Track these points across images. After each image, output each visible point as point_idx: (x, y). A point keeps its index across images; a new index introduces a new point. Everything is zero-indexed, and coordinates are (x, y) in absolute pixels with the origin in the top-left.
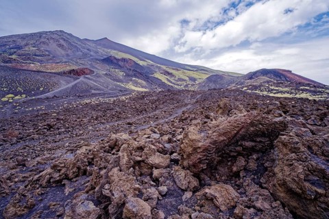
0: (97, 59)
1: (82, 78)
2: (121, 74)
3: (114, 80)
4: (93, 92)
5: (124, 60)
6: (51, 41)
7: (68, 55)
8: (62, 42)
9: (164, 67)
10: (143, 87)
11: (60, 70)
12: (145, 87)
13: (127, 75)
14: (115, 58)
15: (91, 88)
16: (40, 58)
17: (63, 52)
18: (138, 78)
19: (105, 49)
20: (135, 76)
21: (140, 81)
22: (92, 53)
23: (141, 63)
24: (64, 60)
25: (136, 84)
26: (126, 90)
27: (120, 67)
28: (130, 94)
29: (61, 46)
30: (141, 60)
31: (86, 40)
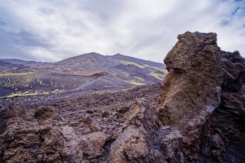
0: (112, 67)
1: (100, 78)
2: (127, 75)
3: (122, 79)
4: (106, 86)
5: (129, 65)
6: (88, 59)
7: (96, 66)
8: (94, 59)
9: (157, 68)
10: (141, 82)
11: (90, 74)
12: (143, 83)
13: (131, 75)
14: (124, 65)
15: (105, 84)
16: (81, 68)
17: (94, 64)
18: (138, 76)
19: (118, 61)
20: (136, 75)
21: (139, 78)
22: (110, 63)
23: (141, 67)
24: (94, 68)
25: (137, 81)
26: (129, 85)
27: (126, 70)
28: (130, 87)
29: (93, 61)
30: (141, 65)
31: (107, 56)
